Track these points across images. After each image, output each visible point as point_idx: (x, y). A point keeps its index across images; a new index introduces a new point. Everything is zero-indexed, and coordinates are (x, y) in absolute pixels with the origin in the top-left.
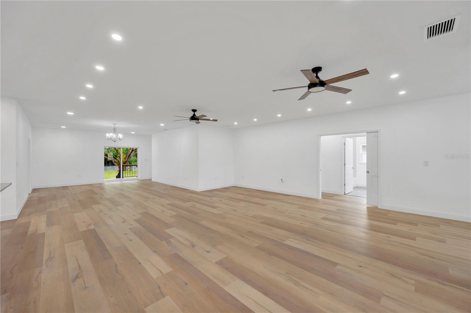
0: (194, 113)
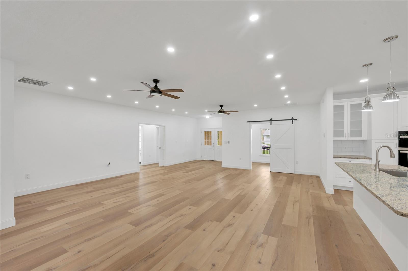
0: (156, 84)
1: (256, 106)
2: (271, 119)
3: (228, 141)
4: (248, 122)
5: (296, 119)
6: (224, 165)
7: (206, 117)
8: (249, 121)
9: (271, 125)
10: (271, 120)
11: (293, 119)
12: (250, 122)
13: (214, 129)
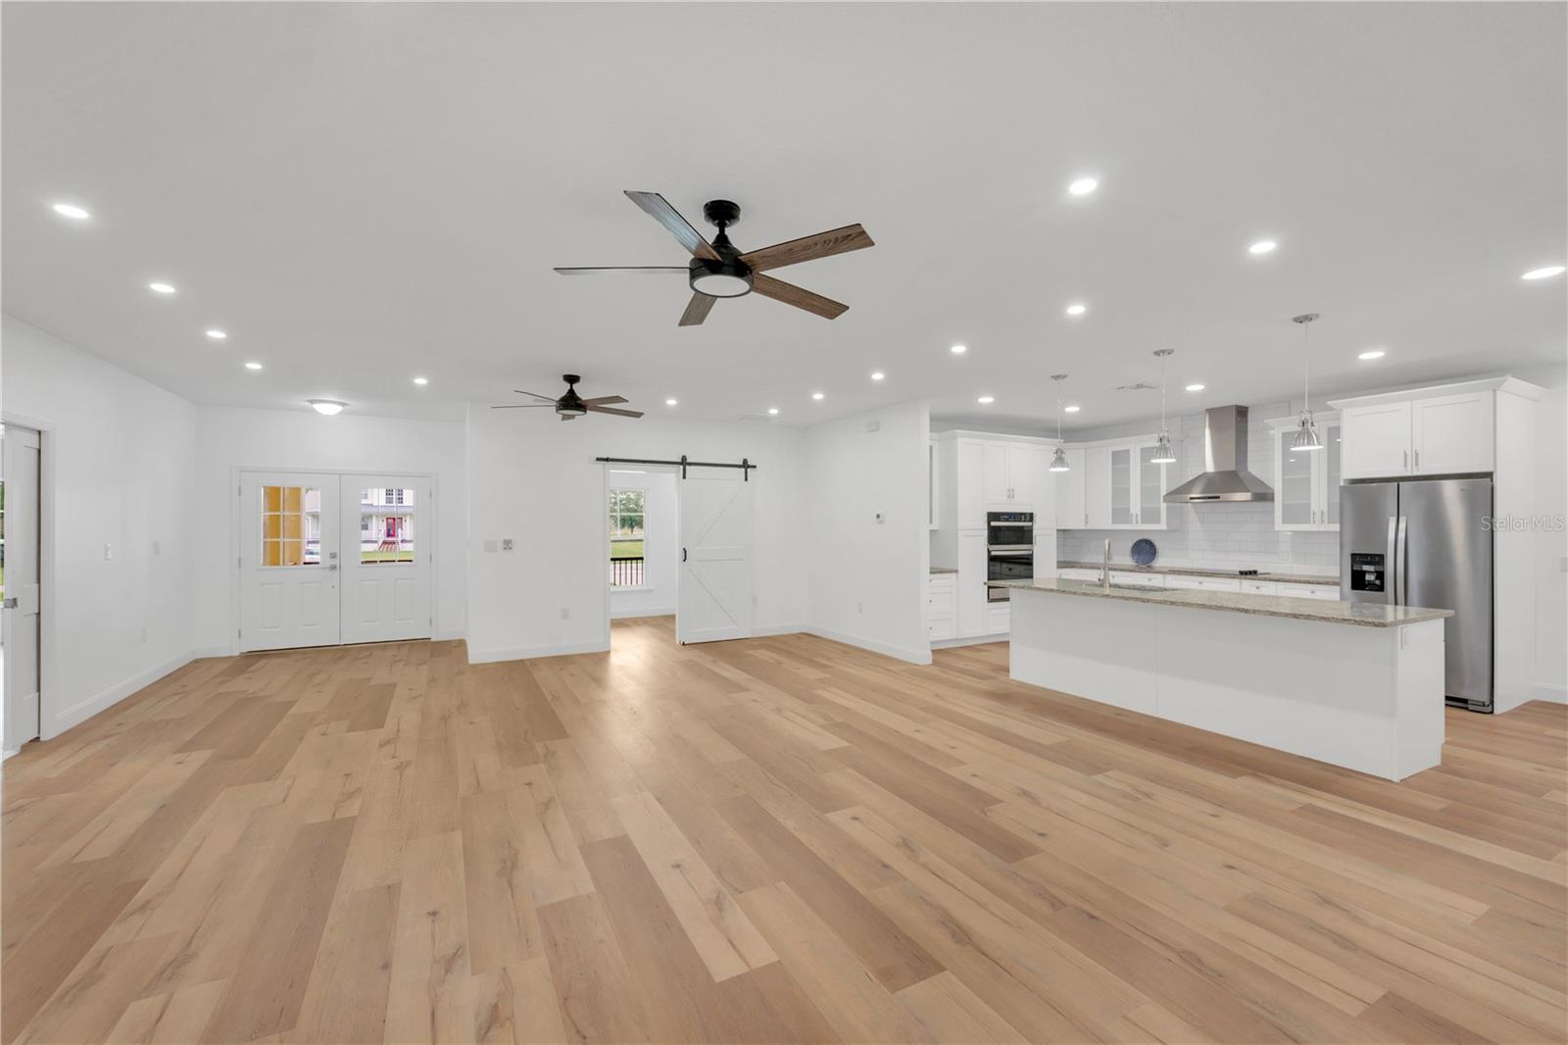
1: (672, 402)
2: (684, 458)
3: (507, 538)
4: (598, 459)
5: (755, 467)
6: (477, 654)
7: (319, 407)
8: (605, 457)
9: (684, 477)
10: (683, 462)
11: (745, 465)
12: (607, 460)
13: (340, 474)
